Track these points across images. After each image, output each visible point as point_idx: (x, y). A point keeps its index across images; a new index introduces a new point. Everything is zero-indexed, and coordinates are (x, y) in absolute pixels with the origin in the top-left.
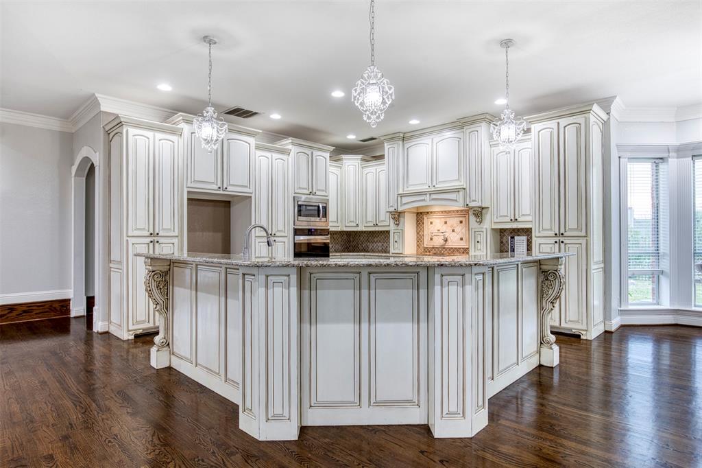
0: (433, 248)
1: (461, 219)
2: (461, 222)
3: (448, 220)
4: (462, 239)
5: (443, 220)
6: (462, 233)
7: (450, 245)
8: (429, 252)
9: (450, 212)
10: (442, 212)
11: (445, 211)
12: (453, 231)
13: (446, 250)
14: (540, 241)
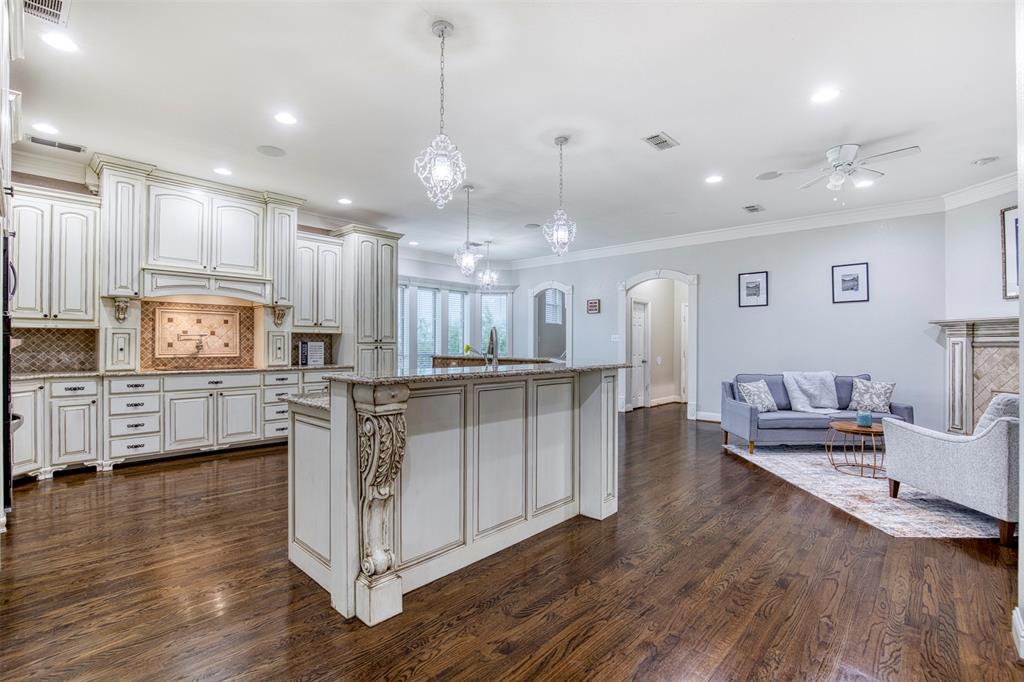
0: (173, 359)
1: (226, 318)
2: (226, 322)
3: (202, 317)
4: (227, 345)
5: (195, 317)
6: (228, 337)
7: (206, 353)
8: (165, 365)
9: (206, 306)
10: (192, 305)
11: (198, 305)
12: (213, 333)
13: (198, 361)
14: (362, 347)
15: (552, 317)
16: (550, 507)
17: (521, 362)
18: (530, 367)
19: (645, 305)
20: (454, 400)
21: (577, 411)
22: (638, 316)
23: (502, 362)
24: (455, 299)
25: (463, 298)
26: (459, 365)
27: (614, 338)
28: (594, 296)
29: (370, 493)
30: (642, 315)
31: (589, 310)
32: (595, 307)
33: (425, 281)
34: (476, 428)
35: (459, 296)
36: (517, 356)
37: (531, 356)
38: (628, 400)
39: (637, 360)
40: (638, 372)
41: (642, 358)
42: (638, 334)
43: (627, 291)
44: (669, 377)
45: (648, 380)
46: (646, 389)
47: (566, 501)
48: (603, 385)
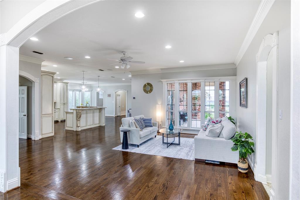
14: (61, 105)
15: (100, 97)
16: (96, 124)
17: (93, 107)
18: (96, 108)
19: (120, 95)
20: (85, 111)
22: (118, 98)
23: (90, 107)
24: (77, 93)
25: (79, 93)
26: (82, 108)
27: (113, 102)
28: (109, 94)
29: (78, 119)
30: (119, 97)
31: (108, 96)
33: (71, 89)
34: (87, 114)
35: (78, 92)
36: (92, 106)
37: (96, 106)
38: (116, 114)
39: (118, 106)
40: (118, 109)
41: (119, 106)
42: (118, 101)
43: (116, 93)
44: (125, 110)
45: (120, 110)
46: (120, 112)
47: (98, 124)
48: (103, 110)
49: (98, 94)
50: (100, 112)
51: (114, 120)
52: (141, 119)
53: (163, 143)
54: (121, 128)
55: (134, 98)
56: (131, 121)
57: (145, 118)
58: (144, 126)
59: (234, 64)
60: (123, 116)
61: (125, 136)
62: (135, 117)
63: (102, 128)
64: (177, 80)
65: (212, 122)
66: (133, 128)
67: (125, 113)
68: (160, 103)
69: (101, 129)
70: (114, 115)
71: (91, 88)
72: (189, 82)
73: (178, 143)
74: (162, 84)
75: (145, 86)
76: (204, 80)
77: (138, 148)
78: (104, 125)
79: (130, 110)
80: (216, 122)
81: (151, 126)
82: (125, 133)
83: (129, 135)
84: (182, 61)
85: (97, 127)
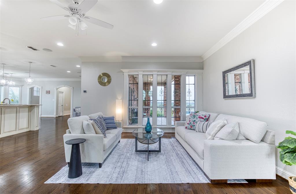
15: (35, 94)
16: (22, 129)
19: (63, 92)
21: (30, 113)
22: (60, 95)
27: (54, 100)
28: (48, 90)
30: (62, 95)
31: (46, 93)
32: (48, 92)
34: (4, 115)
38: (57, 114)
39: (60, 105)
40: (60, 108)
41: (62, 105)
42: (60, 99)
43: (57, 89)
44: (69, 109)
45: (63, 110)
46: (63, 112)
47: (27, 128)
48: (36, 108)
49: (32, 90)
50: (30, 111)
51: (55, 121)
52: (101, 118)
53: (137, 151)
54: (67, 137)
55: (85, 91)
56: (85, 123)
57: (104, 116)
58: (105, 128)
59: (201, 57)
60: (66, 116)
61: (75, 151)
62: (89, 115)
63: (34, 133)
64: (141, 71)
65: (199, 118)
66: (90, 135)
67: (70, 113)
68: (120, 97)
69: (31, 135)
70: (54, 116)
71: (20, 82)
72: (155, 74)
73: (158, 150)
74: (123, 74)
75: (100, 77)
76: (171, 73)
77: (101, 169)
78: (36, 129)
79: (76, 108)
80: (204, 118)
81: (115, 128)
82: (75, 146)
83: (83, 147)
84: (154, 45)
85: (25, 133)
